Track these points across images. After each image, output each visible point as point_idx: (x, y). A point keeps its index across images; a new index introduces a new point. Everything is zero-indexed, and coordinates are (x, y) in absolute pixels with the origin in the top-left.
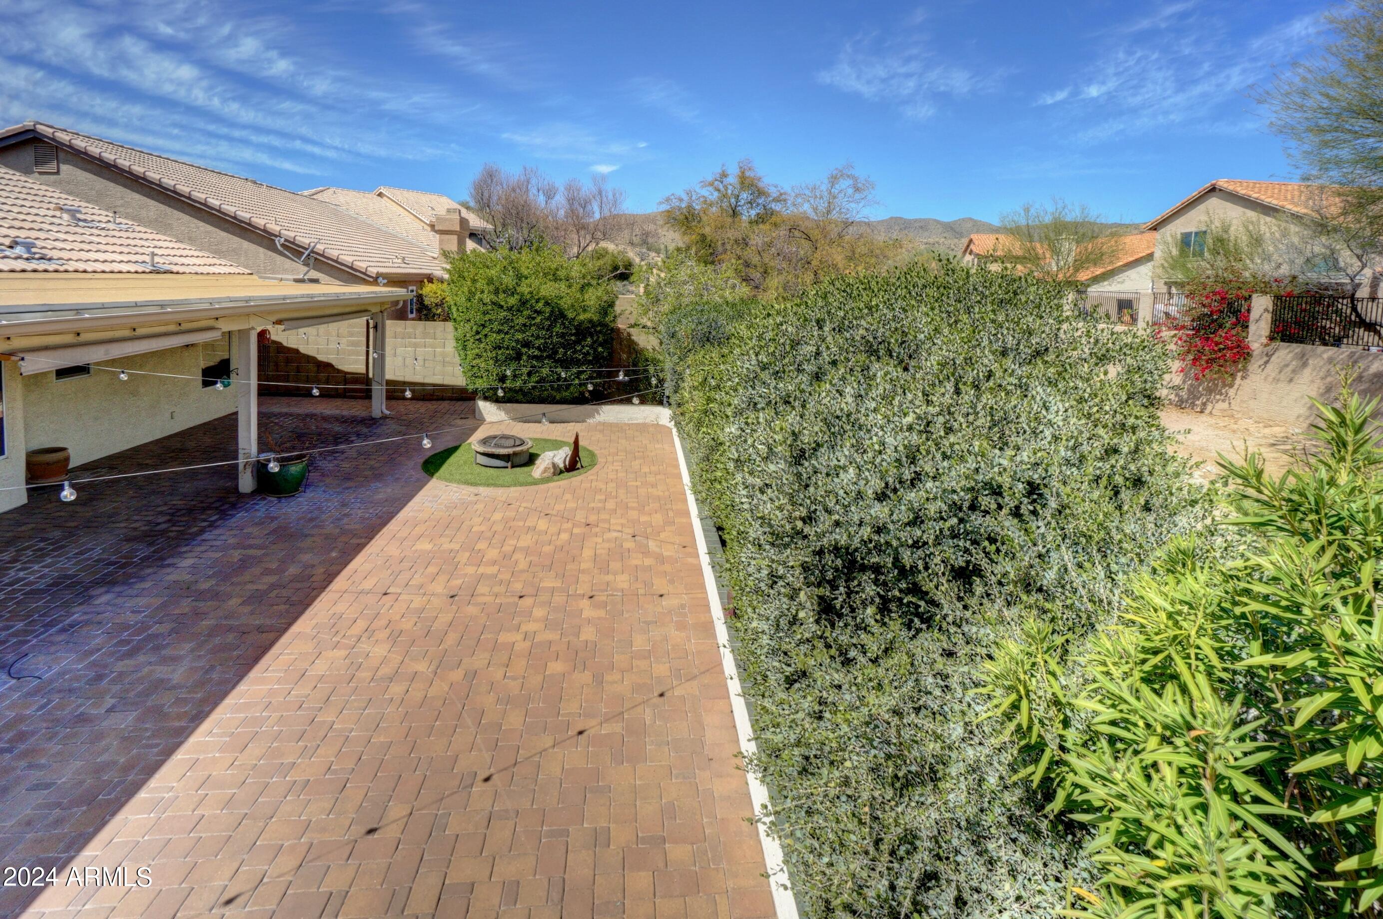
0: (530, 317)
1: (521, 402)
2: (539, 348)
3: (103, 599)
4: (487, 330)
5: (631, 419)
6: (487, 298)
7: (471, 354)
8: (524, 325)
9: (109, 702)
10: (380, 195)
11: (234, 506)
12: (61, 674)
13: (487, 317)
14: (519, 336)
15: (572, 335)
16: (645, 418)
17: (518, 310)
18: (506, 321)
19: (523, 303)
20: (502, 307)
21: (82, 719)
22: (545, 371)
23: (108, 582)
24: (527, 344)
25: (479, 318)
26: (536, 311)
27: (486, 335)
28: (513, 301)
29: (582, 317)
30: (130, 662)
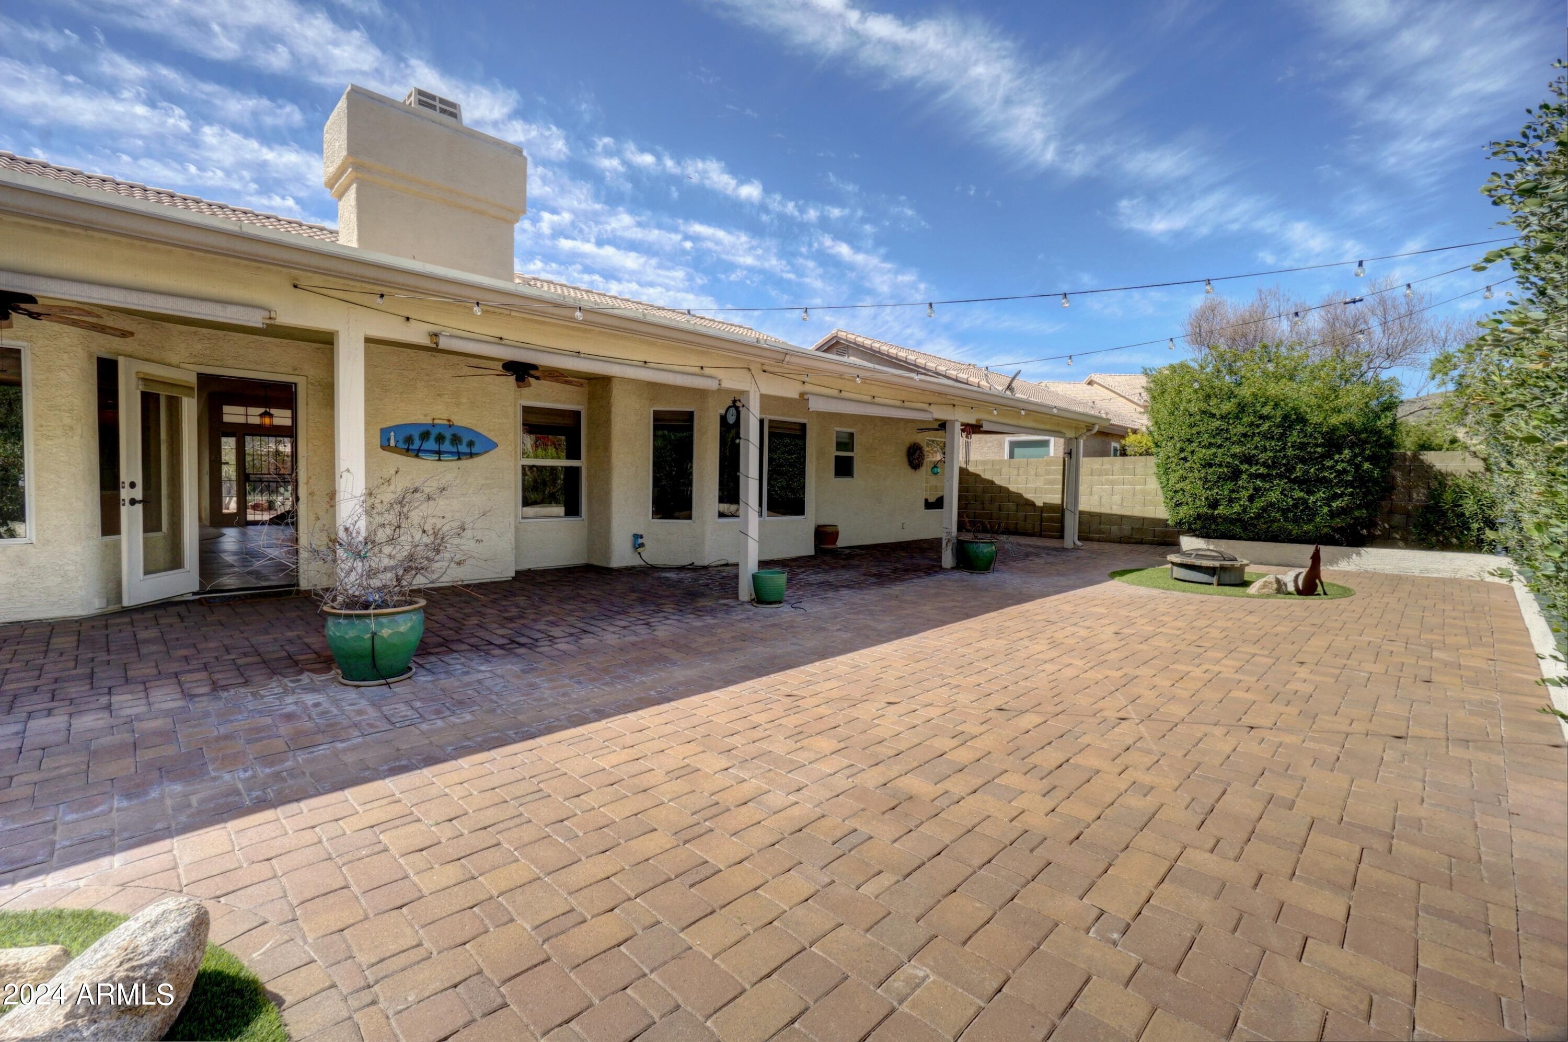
0: (1251, 424)
1: (1240, 539)
2: (1264, 464)
3: (845, 592)
4: (1194, 445)
5: (1427, 571)
6: (1193, 408)
7: (1173, 478)
8: (1245, 435)
9: (838, 627)
10: (1090, 383)
11: (936, 572)
12: (817, 612)
13: (1194, 431)
14: (1237, 449)
15: (1317, 445)
16: (1456, 571)
17: (1237, 417)
18: (1219, 431)
19: (1242, 408)
20: (1213, 416)
21: (824, 629)
22: (1274, 496)
23: (848, 587)
24: (1249, 460)
25: (1185, 432)
26: (1261, 417)
27: (1192, 452)
28: (1227, 407)
29: (1335, 420)
30: (855, 617)
